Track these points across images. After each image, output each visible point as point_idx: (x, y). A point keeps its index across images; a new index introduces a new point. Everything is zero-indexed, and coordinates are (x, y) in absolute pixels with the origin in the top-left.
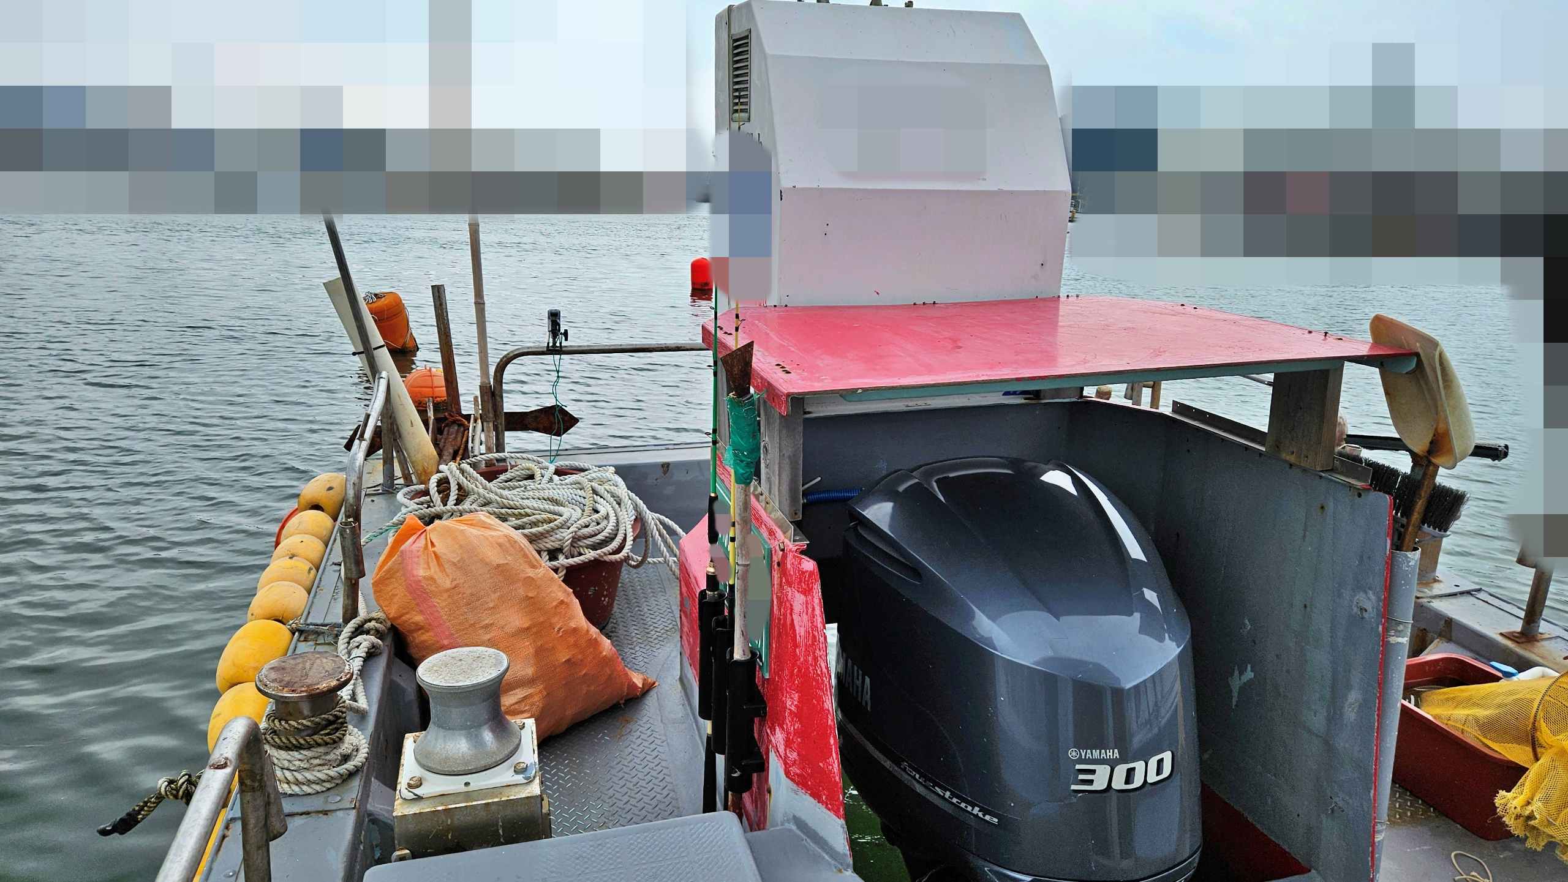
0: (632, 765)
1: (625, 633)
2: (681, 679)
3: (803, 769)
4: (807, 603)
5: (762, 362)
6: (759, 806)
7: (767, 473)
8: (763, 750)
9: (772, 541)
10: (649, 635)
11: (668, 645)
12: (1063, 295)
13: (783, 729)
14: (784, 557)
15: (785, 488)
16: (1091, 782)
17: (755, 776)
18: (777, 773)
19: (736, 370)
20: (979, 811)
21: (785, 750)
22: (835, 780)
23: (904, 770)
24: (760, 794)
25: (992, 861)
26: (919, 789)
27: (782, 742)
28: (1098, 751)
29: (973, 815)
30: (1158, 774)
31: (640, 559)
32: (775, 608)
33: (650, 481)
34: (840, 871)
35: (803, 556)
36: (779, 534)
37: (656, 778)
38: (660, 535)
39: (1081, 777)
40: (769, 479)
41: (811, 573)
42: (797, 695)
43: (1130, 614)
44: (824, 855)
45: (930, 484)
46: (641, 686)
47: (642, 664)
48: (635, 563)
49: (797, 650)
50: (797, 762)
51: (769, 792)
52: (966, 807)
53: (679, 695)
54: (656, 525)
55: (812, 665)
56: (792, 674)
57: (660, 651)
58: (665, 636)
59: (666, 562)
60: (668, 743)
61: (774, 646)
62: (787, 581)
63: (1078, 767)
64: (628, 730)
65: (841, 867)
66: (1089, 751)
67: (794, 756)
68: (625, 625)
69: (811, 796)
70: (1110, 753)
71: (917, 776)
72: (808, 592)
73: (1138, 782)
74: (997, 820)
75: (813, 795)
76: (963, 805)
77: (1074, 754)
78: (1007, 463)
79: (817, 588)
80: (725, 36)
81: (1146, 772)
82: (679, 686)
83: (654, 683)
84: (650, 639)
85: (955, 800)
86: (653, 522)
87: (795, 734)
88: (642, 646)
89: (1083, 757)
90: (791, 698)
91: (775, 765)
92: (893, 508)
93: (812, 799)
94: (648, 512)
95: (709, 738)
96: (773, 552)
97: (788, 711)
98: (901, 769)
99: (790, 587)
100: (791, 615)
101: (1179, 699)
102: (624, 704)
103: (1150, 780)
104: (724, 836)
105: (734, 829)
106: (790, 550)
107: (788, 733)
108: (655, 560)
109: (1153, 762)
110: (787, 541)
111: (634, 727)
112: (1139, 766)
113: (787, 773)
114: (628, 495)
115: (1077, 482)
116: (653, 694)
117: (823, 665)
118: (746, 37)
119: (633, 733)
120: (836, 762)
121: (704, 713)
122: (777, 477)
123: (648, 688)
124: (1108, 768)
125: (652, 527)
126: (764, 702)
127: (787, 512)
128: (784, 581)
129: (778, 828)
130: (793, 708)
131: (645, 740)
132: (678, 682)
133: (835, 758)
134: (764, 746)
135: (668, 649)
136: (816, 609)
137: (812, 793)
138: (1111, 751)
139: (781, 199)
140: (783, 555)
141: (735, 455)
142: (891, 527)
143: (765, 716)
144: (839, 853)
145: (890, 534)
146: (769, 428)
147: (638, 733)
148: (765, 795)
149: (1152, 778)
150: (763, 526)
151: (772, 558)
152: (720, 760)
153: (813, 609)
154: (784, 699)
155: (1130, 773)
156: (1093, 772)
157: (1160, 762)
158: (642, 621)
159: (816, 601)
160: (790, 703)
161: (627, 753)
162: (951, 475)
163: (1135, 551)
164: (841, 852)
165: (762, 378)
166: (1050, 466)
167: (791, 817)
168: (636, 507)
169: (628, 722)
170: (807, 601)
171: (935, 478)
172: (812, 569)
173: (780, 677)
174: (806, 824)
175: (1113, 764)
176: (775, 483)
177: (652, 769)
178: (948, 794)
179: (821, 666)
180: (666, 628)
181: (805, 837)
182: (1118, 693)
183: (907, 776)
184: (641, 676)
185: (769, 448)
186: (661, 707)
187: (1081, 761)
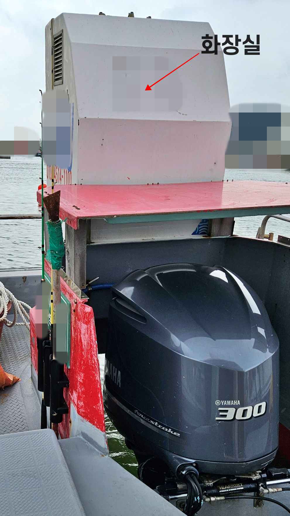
0: (8, 415)
1: (5, 357)
2: (32, 378)
3: (86, 409)
4: (88, 329)
5: (64, 204)
6: (66, 430)
7: (69, 265)
8: (67, 403)
9: (71, 300)
10: (16, 358)
11: (26, 362)
12: (225, 179)
13: (76, 391)
14: (77, 307)
15: (78, 272)
16: (225, 416)
17: (64, 415)
18: (74, 413)
19: (51, 206)
20: (171, 431)
21: (78, 401)
22: (101, 414)
23: (136, 414)
24: (66, 424)
25: (176, 453)
26: (143, 422)
27: (76, 398)
28: (230, 401)
29: (168, 432)
30: (259, 412)
31: (12, 323)
32: (73, 333)
33: (17, 286)
34: (103, 456)
35: (86, 305)
36: (75, 296)
37: (19, 421)
38: (21, 310)
39: (221, 414)
40: (70, 268)
41: (90, 313)
42: (83, 374)
43: (250, 338)
44: (96, 449)
45: (154, 277)
46: (12, 380)
47: (13, 371)
48: (10, 325)
49: (83, 352)
50: (83, 407)
51: (70, 422)
52: (165, 429)
53: (31, 385)
54: (19, 305)
55: (90, 359)
56: (80, 364)
57: (22, 365)
58: (24, 358)
59: (25, 325)
60: (25, 406)
61: (72, 352)
62: (78, 318)
63: (220, 409)
64: (6, 400)
65: (103, 454)
66: (225, 401)
67: (81, 404)
68: (5, 353)
69: (89, 422)
70: (235, 403)
71: (142, 416)
72: (87, 323)
73: (248, 416)
74: (179, 435)
75: (90, 422)
76: (163, 428)
77: (218, 403)
78: (193, 266)
79: (93, 320)
80: (50, 37)
81: (253, 411)
82: (31, 380)
83: (19, 379)
84: (17, 360)
85: (160, 426)
86: (18, 304)
87: (82, 394)
88: (13, 363)
89: (223, 404)
90: (80, 376)
91: (73, 409)
92: (134, 290)
93: (89, 424)
94: (15, 299)
95: (43, 400)
96: (72, 305)
97: (79, 382)
98: (135, 413)
99: (80, 321)
100: (80, 335)
101: (271, 387)
102: (4, 388)
103: (254, 415)
104: (47, 439)
105: (52, 436)
106: (80, 303)
107: (79, 393)
108: (19, 323)
109: (256, 407)
110: (78, 298)
111: (9, 398)
112: (250, 408)
113: (78, 412)
114: (5, 290)
115: (228, 276)
116: (18, 384)
117: (95, 359)
118: (61, 35)
119: (8, 401)
120: (101, 405)
121: (40, 388)
122: (73, 266)
123: (16, 382)
124: (234, 409)
125: (17, 306)
126: (68, 380)
127: (79, 285)
128: (77, 319)
129: (74, 437)
130: (81, 381)
131: (14, 404)
132: (30, 379)
133: (101, 403)
134: (68, 402)
135: (26, 364)
136: (92, 331)
137: (90, 421)
138: (236, 401)
139: (79, 125)
140: (76, 305)
141: (52, 254)
142: (132, 297)
143: (69, 387)
144: (103, 448)
145: (132, 300)
146: (69, 240)
147: (11, 401)
148: (69, 424)
149: (256, 414)
150: (67, 293)
151: (71, 308)
152: (48, 409)
153: (91, 331)
154: (77, 377)
155: (245, 412)
156: (227, 411)
157: (260, 407)
158: (13, 352)
159: (92, 327)
160: (80, 379)
161: (5, 410)
162: (164, 272)
163: (255, 309)
164: (104, 447)
165: (65, 212)
166: (214, 268)
167: (80, 432)
168: (9, 296)
169: (6, 396)
170: (87, 327)
171: (157, 273)
172: (90, 311)
173: (75, 367)
174: (87, 435)
175: (236, 408)
176: (72, 269)
177: (17, 417)
178: (156, 424)
179: (94, 359)
180: (25, 355)
181: (86, 441)
182: (241, 374)
183: (137, 416)
184: (12, 376)
185: (70, 252)
186: (22, 390)
187: (221, 406)
